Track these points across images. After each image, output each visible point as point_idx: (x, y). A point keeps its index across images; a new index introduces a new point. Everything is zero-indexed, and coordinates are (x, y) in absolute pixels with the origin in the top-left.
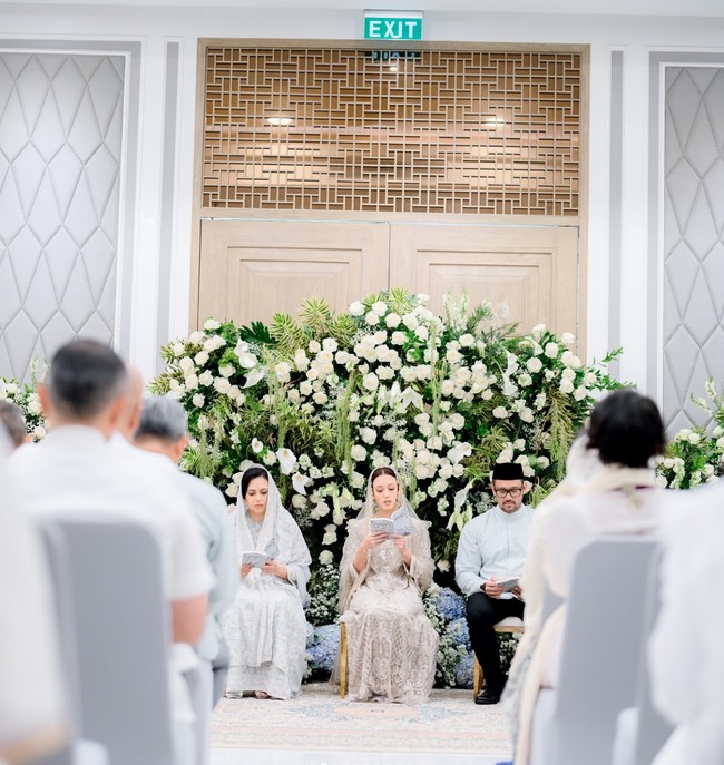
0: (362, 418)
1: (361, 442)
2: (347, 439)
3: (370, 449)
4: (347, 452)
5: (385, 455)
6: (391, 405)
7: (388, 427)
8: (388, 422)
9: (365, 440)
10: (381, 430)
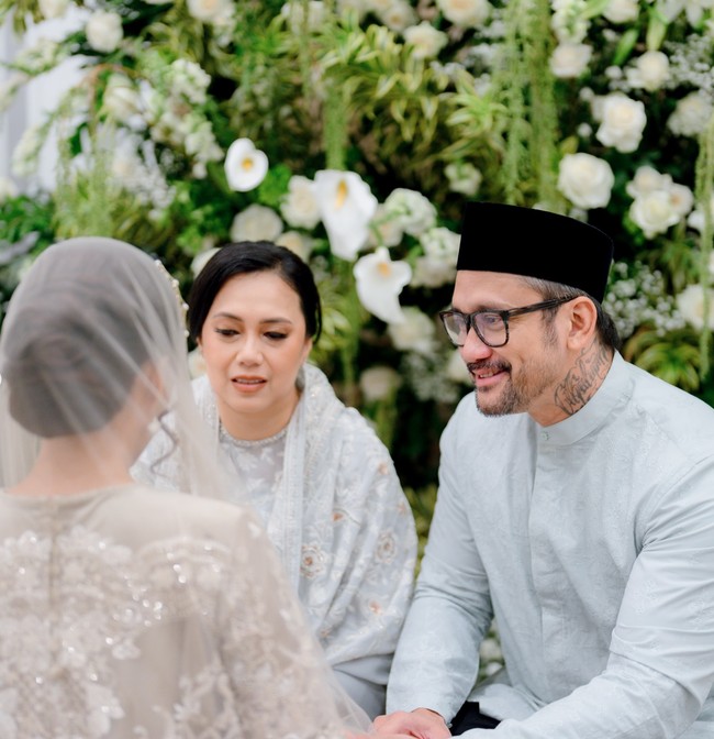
0: (598, 68)
1: (593, 147)
2: (549, 134)
3: (622, 165)
4: (546, 176)
5: (676, 180)
6: (694, 18)
7: (685, 90)
8: (686, 74)
9: (604, 136)
10: (660, 104)
